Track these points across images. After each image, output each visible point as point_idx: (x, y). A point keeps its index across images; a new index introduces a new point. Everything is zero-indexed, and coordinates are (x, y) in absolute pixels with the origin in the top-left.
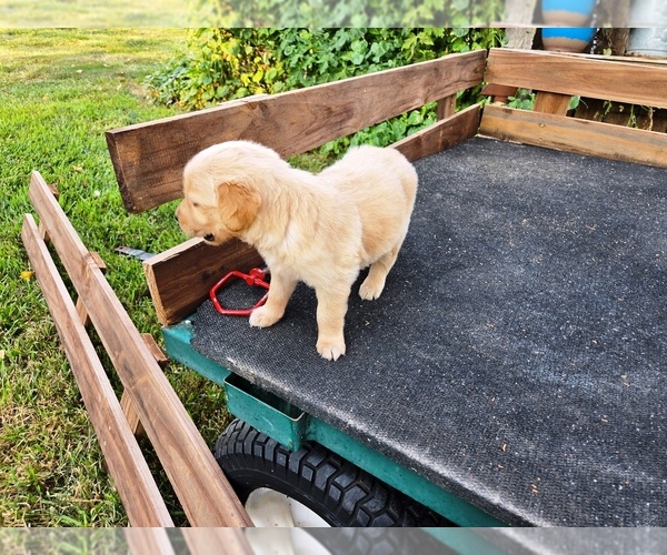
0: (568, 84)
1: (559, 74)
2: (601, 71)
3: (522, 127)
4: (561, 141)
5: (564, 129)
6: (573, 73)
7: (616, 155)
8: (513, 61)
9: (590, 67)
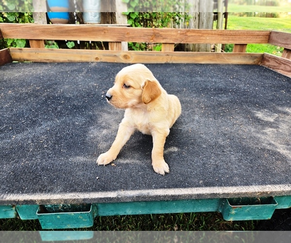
3: (30, 55)
5: (46, 53)
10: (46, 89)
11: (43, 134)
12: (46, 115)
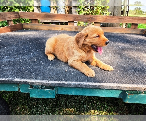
0: (36, 17)
1: (33, 16)
2: (40, 14)
3: (31, 27)
4: (39, 28)
5: (39, 26)
6: (35, 15)
7: (49, 29)
8: (24, 14)
9: (38, 14)
10: (37, 40)
11: (34, 57)
12: (37, 49)
